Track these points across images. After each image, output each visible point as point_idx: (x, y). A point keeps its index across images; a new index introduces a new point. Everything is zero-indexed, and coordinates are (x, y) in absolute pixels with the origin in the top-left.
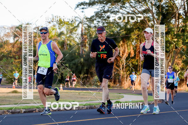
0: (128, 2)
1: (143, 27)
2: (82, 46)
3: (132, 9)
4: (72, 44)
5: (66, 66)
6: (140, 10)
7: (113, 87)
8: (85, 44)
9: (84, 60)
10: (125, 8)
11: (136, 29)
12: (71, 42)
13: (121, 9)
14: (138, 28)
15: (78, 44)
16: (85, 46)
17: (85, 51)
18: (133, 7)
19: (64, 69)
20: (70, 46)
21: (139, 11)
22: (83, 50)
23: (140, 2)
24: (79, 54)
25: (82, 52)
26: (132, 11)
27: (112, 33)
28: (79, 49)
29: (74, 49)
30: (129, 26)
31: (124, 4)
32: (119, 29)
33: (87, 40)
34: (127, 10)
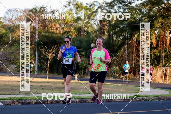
1: (168, 14)
2: (101, 34)
4: (89, 31)
5: (82, 55)
7: (132, 79)
8: (104, 31)
11: (160, 16)
12: (88, 28)
14: (163, 15)
15: (96, 31)
16: (104, 33)
20: (88, 33)
27: (133, 20)
29: (91, 36)
30: (152, 13)
32: (141, 16)
33: (106, 27)
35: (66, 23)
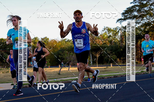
2: (121, 42)
3: (148, 20)
4: (116, 41)
5: (113, 54)
6: (152, 20)
7: (139, 63)
8: (123, 41)
9: (122, 49)
10: (144, 20)
11: (151, 31)
12: (115, 40)
13: (141, 21)
14: (152, 30)
15: (119, 41)
17: (123, 45)
18: (148, 19)
19: (112, 55)
21: (152, 21)
22: (122, 44)
23: (152, 16)
24: (120, 46)
27: (137, 34)
28: (120, 44)
29: (117, 44)
30: (146, 30)
31: (143, 18)
32: (141, 32)
33: (124, 39)
34: (145, 21)
35: (104, 39)
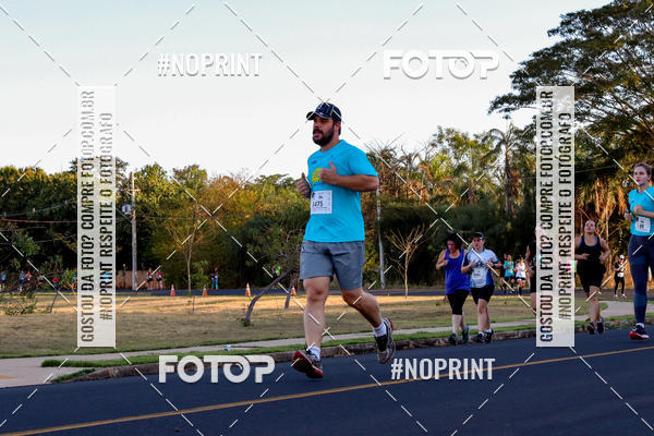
0: (610, 91)
1: (647, 145)
2: (509, 195)
3: (618, 106)
4: (485, 190)
6: (637, 106)
8: (516, 190)
9: (512, 226)
10: (604, 104)
11: (630, 150)
12: (482, 186)
13: (594, 106)
14: (635, 148)
15: (499, 191)
16: (516, 194)
17: (516, 206)
18: (621, 102)
20: (482, 195)
21: (635, 110)
22: (511, 203)
23: (636, 90)
24: (502, 212)
25: (510, 206)
26: (619, 110)
28: (501, 201)
29: (490, 203)
30: (613, 145)
31: (600, 95)
32: (590, 152)
33: (520, 181)
34: (609, 109)
35: (438, 178)
